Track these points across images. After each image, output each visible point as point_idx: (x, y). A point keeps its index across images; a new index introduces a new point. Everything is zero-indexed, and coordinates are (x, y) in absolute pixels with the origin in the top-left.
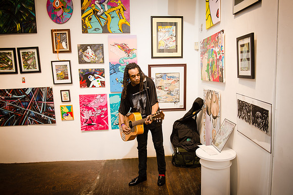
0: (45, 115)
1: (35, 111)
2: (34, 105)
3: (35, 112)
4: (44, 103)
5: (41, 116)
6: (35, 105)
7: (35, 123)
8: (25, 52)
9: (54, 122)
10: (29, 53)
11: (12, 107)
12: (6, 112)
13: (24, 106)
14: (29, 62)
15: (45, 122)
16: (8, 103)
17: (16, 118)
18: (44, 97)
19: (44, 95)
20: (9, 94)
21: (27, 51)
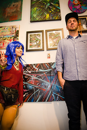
12: (31, 87)
16: (34, 77)
20: (36, 68)
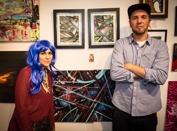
1: (106, 103)
2: (106, 95)
7: (104, 120)
8: (99, 16)
10: (105, 18)
11: (74, 96)
12: (65, 103)
13: (91, 95)
14: (103, 31)
16: (69, 91)
17: (79, 113)
20: (72, 78)
21: (101, 14)
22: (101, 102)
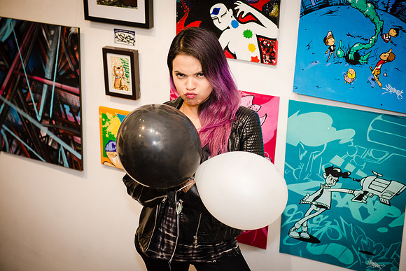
0: (50, 129)
1: (21, 107)
2: (20, 87)
3: (21, 112)
4: (50, 87)
5: (38, 130)
6: (22, 85)
7: (21, 152)
9: (77, 165)
15: (51, 156)
18: (50, 64)
19: (52, 55)
22: (12, 102)
